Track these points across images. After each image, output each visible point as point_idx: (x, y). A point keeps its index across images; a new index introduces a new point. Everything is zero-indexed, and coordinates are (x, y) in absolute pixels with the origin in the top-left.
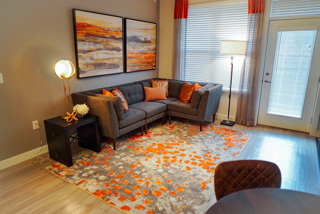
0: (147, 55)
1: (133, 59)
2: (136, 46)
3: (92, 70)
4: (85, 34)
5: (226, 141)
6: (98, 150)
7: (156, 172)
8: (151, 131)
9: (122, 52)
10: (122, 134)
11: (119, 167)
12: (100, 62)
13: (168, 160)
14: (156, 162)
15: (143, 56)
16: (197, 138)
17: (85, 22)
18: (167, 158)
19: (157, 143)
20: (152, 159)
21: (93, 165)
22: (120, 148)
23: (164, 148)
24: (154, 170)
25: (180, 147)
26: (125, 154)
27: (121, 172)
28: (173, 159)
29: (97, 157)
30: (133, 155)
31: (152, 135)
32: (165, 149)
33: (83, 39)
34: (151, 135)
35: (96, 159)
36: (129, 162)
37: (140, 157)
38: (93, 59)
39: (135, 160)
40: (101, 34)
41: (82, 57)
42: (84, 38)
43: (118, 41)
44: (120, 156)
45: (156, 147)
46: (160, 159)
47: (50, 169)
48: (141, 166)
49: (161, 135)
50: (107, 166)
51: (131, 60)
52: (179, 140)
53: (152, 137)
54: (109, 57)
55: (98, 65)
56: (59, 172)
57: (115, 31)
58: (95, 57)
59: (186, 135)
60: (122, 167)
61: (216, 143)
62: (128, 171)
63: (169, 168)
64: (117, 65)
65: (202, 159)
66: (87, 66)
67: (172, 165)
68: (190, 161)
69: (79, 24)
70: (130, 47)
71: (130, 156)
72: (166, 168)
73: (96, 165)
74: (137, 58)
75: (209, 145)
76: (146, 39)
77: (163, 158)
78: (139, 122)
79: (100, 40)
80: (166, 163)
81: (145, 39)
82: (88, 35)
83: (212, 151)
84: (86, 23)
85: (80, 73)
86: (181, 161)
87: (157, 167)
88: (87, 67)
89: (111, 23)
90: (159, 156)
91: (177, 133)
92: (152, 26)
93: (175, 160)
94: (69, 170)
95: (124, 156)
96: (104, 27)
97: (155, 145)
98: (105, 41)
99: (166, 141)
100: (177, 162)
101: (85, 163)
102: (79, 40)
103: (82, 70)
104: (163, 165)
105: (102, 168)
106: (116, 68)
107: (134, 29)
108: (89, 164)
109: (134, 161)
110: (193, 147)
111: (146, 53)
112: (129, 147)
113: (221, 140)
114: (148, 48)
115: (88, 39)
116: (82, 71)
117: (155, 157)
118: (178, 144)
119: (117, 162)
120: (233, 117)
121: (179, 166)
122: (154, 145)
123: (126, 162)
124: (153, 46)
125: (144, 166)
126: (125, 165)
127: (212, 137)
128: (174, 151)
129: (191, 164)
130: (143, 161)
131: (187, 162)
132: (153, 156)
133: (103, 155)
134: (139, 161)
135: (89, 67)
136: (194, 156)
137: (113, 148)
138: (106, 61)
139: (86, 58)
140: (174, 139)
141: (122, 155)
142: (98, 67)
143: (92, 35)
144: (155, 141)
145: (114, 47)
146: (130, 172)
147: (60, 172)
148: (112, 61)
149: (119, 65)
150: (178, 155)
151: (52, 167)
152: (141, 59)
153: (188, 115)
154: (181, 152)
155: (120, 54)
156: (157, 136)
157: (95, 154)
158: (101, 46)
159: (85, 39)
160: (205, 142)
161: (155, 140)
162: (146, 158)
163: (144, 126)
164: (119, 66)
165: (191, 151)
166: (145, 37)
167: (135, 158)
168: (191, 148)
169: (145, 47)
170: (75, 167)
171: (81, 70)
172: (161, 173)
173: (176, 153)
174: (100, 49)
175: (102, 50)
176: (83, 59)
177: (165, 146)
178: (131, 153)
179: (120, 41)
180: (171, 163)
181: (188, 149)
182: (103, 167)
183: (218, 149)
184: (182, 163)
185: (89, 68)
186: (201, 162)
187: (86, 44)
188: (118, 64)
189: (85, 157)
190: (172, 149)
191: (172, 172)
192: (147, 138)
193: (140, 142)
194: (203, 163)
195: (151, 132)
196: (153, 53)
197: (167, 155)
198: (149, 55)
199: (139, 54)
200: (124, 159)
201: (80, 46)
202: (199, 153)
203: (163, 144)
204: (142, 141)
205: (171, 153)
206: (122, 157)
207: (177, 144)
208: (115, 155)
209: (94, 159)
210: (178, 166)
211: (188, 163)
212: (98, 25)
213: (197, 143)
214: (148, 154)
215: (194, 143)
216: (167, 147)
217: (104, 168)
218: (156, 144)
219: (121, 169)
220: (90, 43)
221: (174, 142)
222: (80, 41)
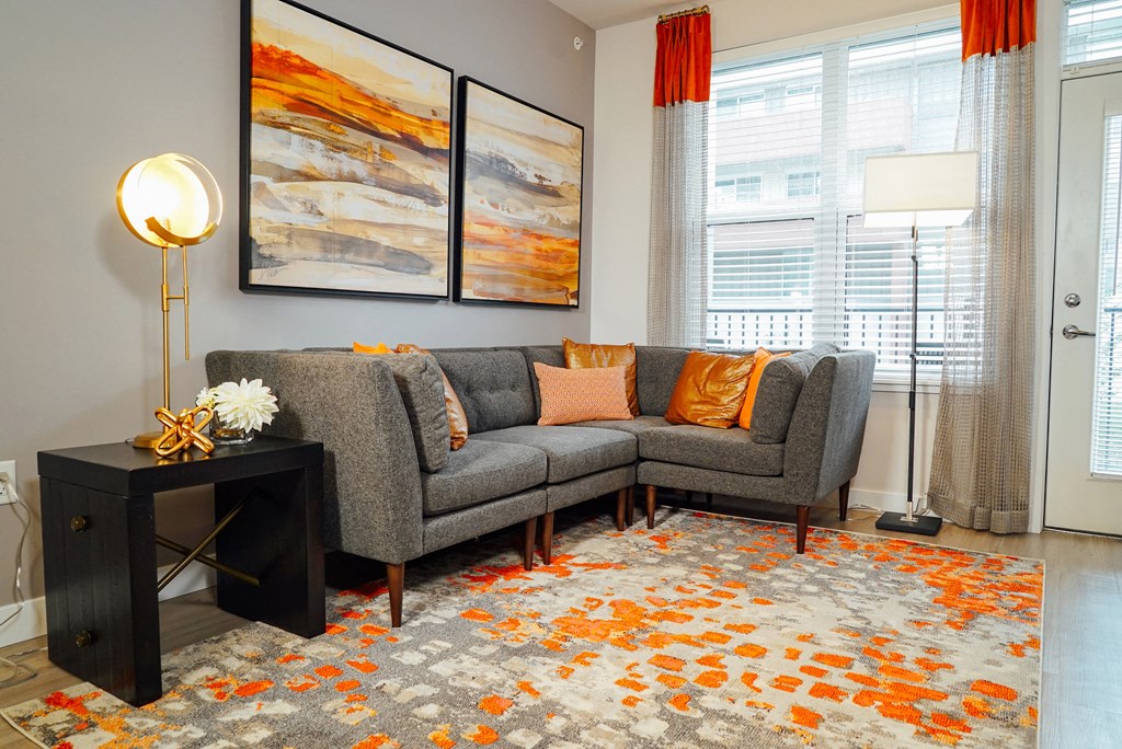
0: (544, 245)
1: (489, 247)
2: (504, 199)
3: (311, 259)
4: (292, 101)
5: (940, 594)
6: (312, 626)
7: (629, 735)
8: (571, 553)
9: (444, 209)
10: (434, 544)
11: (416, 711)
12: (350, 231)
13: (681, 674)
14: (618, 682)
15: (530, 246)
16: (795, 578)
17: (295, 50)
18: (674, 665)
19: (607, 600)
20: (595, 668)
21: (274, 699)
22: (423, 620)
23: (646, 621)
24: (616, 726)
25: (724, 614)
26: (449, 645)
27: (430, 736)
28: (708, 669)
29: (301, 658)
30: (490, 649)
31: (575, 565)
32: (654, 623)
33: (280, 120)
34: (572, 568)
35: (295, 665)
36: (474, 684)
37: (531, 658)
38: (321, 214)
39: (503, 675)
40: (358, 114)
41: (269, 192)
42: (285, 116)
43: (429, 161)
44: (426, 652)
45: (604, 614)
46: (638, 670)
47: (21, 720)
48: (539, 702)
49: (618, 567)
50: (350, 700)
51: (483, 253)
52: (710, 588)
53: (576, 573)
54: (391, 222)
55: (340, 242)
56: (66, 736)
57: (422, 119)
58: (329, 206)
59: (741, 568)
60: (431, 710)
61: (897, 598)
62: (468, 732)
63: (699, 714)
64: (422, 259)
65: (860, 668)
66: (289, 236)
67: (711, 700)
68: (800, 682)
69: (265, 53)
70: (481, 198)
71: (475, 655)
72: (683, 718)
73: (291, 699)
74: (508, 246)
75: (863, 606)
76: (545, 179)
77: (650, 662)
78: (518, 498)
79: (353, 137)
80: (676, 692)
81: (540, 177)
82: (302, 105)
83: (895, 633)
84: (297, 56)
85: (254, 263)
86: (749, 679)
87: (630, 709)
88: (289, 244)
89: (407, 83)
90: (630, 657)
91: (690, 559)
92: (568, 134)
93: (717, 674)
94: (132, 722)
95: (445, 655)
96: (377, 92)
97: (598, 606)
98: (378, 150)
99: (652, 590)
100: (733, 685)
101: (234, 686)
102: (260, 117)
103: (265, 251)
104: (657, 698)
105: (320, 712)
106: (418, 273)
107: (499, 128)
108: (253, 694)
109: (497, 678)
110: (789, 614)
111: (541, 233)
112: (471, 614)
113: (914, 587)
114: (552, 218)
115: (302, 123)
116: (262, 256)
117: (611, 659)
118: (712, 604)
119: (407, 684)
121: (750, 704)
122: (591, 608)
123: (457, 684)
124: (569, 214)
125: (558, 704)
126: (454, 698)
127: (863, 575)
128: (702, 633)
129: (811, 693)
130: (546, 681)
131: (785, 684)
132: (596, 656)
133: (333, 650)
134: (524, 679)
135: (298, 243)
136: (811, 655)
137: (387, 617)
138: (374, 235)
139: (285, 203)
140: (685, 582)
141: (435, 651)
142: (341, 251)
143: (322, 111)
144: (593, 589)
145: (414, 182)
146: (477, 738)
147: (80, 731)
148: (401, 238)
149: (433, 262)
150: (725, 651)
151: (43, 707)
152: (520, 256)
153: (737, 477)
154: (739, 639)
155: (440, 219)
156: (599, 570)
157: (292, 642)
158: (360, 169)
159: (287, 120)
160: (840, 595)
161: (593, 585)
162: (561, 663)
163: (541, 520)
164: (429, 267)
165: (784, 631)
166: (540, 169)
167: (503, 664)
168: (782, 618)
169: (537, 211)
170: (170, 706)
171: (261, 251)
172: (660, 740)
173: (712, 640)
174: (354, 179)
175: (361, 182)
176: (276, 204)
177: (651, 613)
178: (484, 643)
179: (441, 166)
180: (701, 687)
181: (765, 622)
182: (328, 707)
183: (918, 623)
184: (760, 691)
185: (296, 250)
186: (861, 686)
187: (289, 144)
188: (429, 256)
189: (240, 657)
190: (686, 623)
191: (719, 739)
192: (552, 576)
193: (525, 592)
194: (872, 689)
195: (571, 557)
196: (570, 241)
197: (671, 650)
198: (556, 246)
199: (514, 234)
200: (443, 669)
201: (265, 145)
202: (833, 644)
203: (638, 604)
204: (531, 591)
205: (687, 640)
206: (432, 659)
207: (707, 601)
208: (395, 649)
209: (284, 666)
210: (741, 702)
211: (793, 690)
212: (351, 75)
213: (804, 600)
214: (567, 644)
215: (789, 598)
216: (657, 613)
217: (335, 712)
218: (600, 602)
219: (427, 721)
220: (312, 141)
221: (687, 596)
222: (265, 123)
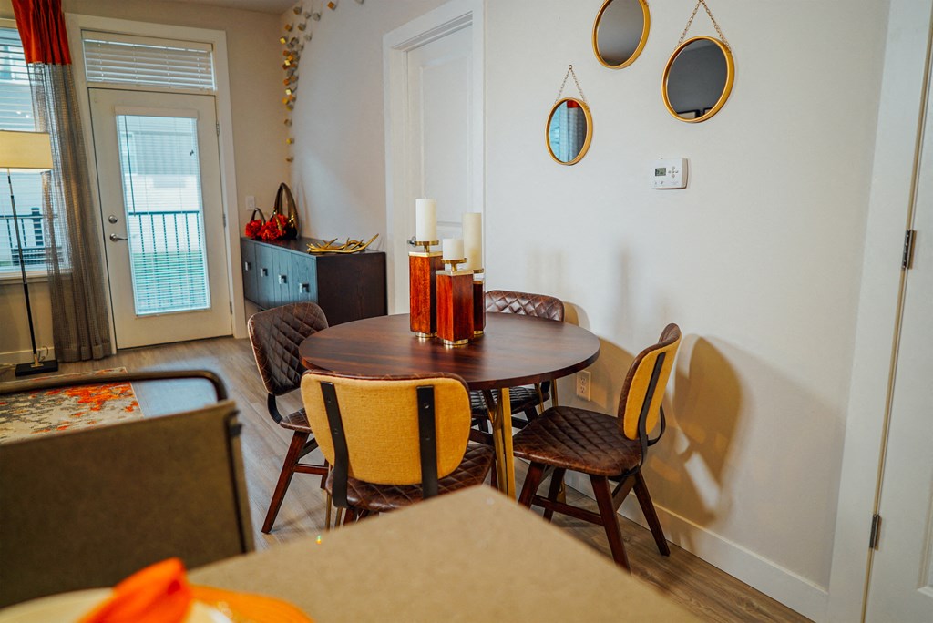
5: (79, 398)
61: (57, 407)
75: (40, 417)
83: (67, 422)
113: (63, 399)
120: (47, 350)
127: (29, 403)
160: (22, 417)
183: (76, 414)
